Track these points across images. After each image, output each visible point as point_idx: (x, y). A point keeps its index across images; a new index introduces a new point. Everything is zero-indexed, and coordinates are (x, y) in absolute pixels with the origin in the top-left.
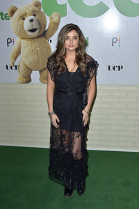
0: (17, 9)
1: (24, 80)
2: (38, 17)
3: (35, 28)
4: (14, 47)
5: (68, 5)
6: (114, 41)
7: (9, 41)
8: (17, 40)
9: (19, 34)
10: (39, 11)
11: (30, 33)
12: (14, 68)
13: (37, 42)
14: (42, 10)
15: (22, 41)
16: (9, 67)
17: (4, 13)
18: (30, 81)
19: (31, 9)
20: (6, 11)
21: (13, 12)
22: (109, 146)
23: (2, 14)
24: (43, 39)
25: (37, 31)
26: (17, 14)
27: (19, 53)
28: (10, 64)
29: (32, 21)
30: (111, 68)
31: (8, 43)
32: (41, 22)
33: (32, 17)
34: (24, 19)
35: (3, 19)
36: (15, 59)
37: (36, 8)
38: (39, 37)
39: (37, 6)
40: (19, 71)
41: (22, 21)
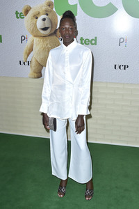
0: (31, 8)
1: (36, 75)
2: (49, 16)
3: (47, 26)
4: (27, 44)
5: (78, 5)
6: (121, 41)
7: (23, 38)
8: (30, 38)
9: (32, 32)
10: (51, 11)
11: (42, 32)
12: (26, 63)
13: (48, 40)
14: (54, 9)
15: (35, 38)
16: (22, 63)
17: (19, 12)
18: (41, 76)
19: (44, 8)
20: (21, 10)
21: (27, 11)
22: (111, 141)
23: (17, 13)
24: (54, 37)
25: (49, 30)
26: (31, 13)
27: (31, 50)
28: (23, 60)
29: (44, 20)
30: (117, 67)
31: (22, 40)
32: (53, 22)
33: (45, 16)
34: (37, 18)
35: (17, 17)
36: (28, 56)
38: (50, 35)
39: (49, 6)
40: (31, 67)
41: (35, 20)
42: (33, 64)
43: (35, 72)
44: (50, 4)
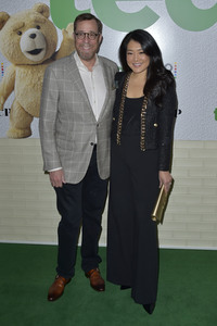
0: (9, 17)
1: (20, 132)
2: (43, 30)
3: (38, 47)
5: (93, 11)
8: (10, 67)
9: (12, 58)
10: (45, 21)
11: (30, 57)
12: (3, 113)
13: (42, 70)
14: (50, 19)
15: (18, 69)
18: (30, 134)
19: (32, 17)
21: (2, 23)
25: (42, 53)
26: (8, 26)
27: (11, 88)
29: (33, 36)
32: (48, 38)
33: (34, 30)
34: (21, 34)
36: (5, 99)
37: (40, 15)
38: (43, 63)
39: (42, 12)
40: (11, 118)
41: (17, 36)
42: (16, 112)
43: (19, 128)
44: (43, 10)
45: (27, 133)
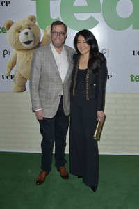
0: (13, 23)
1: (20, 88)
2: (32, 30)
3: (30, 40)
4: (9, 58)
5: (61, 19)
7: (6, 52)
8: (13, 52)
9: (15, 46)
10: (34, 25)
11: (25, 45)
12: (9, 77)
13: (32, 52)
14: (36, 23)
15: (18, 52)
16: (5, 77)
17: (1, 27)
19: (26, 23)
20: (4, 25)
21: (9, 26)
25: (32, 43)
26: (13, 28)
27: (14, 63)
28: (6, 74)
29: (27, 34)
31: (4, 54)
32: (36, 35)
33: (27, 30)
34: (20, 32)
36: (11, 69)
37: (31, 22)
38: (34, 48)
39: (32, 20)
40: (14, 80)
41: (18, 34)
43: (19, 86)
44: (32, 19)
45: (24, 89)
